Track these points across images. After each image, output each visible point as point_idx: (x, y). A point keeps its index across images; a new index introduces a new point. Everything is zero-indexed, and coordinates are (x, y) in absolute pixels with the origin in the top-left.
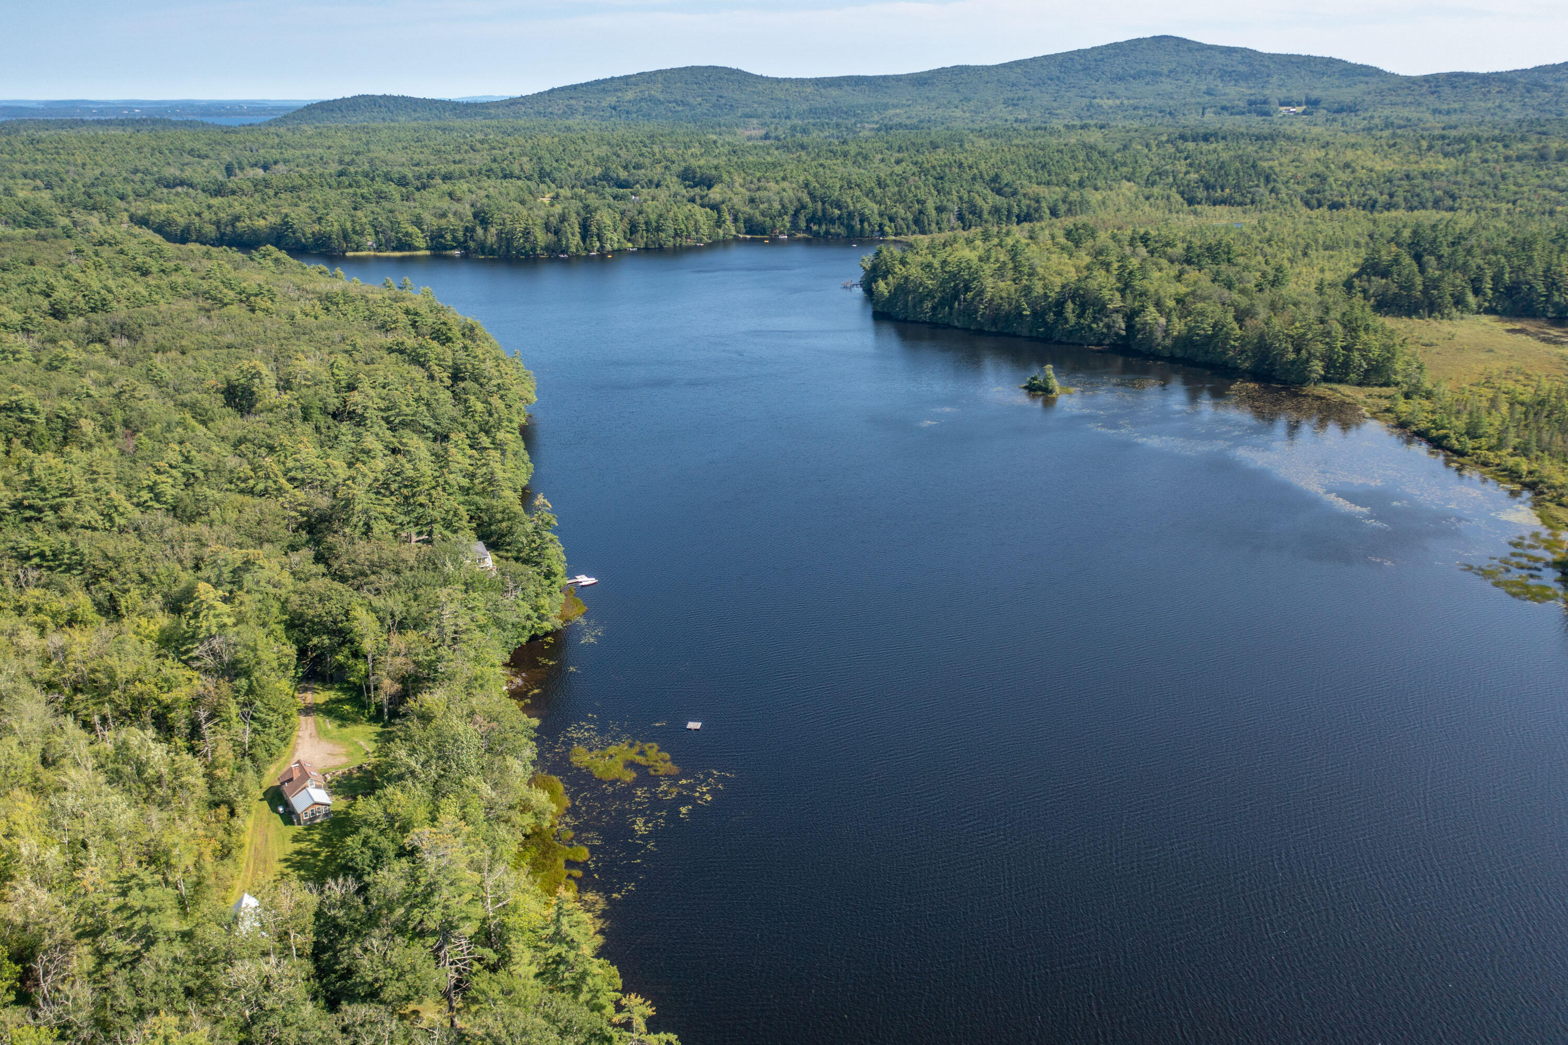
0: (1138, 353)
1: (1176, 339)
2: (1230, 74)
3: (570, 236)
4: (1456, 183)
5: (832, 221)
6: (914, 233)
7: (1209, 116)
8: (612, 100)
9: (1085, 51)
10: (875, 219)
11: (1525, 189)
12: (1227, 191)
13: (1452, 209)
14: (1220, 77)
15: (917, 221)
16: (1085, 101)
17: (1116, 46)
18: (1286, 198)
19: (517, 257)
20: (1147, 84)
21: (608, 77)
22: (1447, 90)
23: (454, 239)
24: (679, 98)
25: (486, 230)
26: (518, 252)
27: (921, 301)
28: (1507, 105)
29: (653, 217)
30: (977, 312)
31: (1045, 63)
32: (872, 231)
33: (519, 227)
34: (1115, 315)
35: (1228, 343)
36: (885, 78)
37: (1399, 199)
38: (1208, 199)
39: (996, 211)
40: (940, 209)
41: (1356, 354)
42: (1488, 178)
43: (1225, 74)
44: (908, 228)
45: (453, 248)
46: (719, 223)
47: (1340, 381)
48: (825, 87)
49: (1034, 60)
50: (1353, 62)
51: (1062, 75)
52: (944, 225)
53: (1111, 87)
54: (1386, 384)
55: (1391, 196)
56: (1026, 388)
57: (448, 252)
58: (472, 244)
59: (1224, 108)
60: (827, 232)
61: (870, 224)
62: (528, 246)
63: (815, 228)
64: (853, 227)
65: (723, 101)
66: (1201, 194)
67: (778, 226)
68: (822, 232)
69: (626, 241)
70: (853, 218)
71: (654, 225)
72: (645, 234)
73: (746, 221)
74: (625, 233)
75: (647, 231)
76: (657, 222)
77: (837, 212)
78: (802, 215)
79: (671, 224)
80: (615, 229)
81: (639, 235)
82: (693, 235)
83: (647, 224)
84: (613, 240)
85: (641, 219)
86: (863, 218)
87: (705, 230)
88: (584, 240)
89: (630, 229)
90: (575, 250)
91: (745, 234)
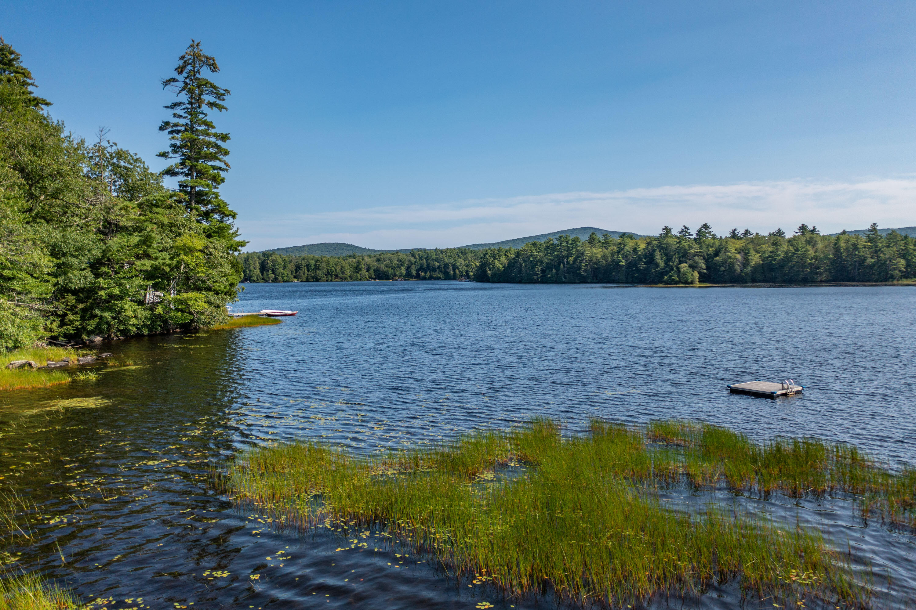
3: (252, 268)
5: (434, 270)
10: (463, 268)
27: (533, 267)
29: (312, 262)
30: (580, 268)
32: (462, 275)
34: (696, 258)
60: (431, 277)
61: (460, 271)
67: (397, 273)
68: (427, 277)
69: (292, 277)
70: (448, 268)
71: (313, 267)
72: (306, 272)
73: (375, 271)
74: (292, 271)
75: (308, 271)
76: (315, 265)
77: (437, 264)
78: (413, 267)
79: (324, 265)
80: (285, 268)
81: (302, 272)
82: (340, 275)
83: (308, 266)
84: (283, 274)
85: (304, 263)
86: (455, 268)
87: (348, 273)
88: (262, 273)
89: (296, 270)
90: (256, 279)
91: (375, 279)
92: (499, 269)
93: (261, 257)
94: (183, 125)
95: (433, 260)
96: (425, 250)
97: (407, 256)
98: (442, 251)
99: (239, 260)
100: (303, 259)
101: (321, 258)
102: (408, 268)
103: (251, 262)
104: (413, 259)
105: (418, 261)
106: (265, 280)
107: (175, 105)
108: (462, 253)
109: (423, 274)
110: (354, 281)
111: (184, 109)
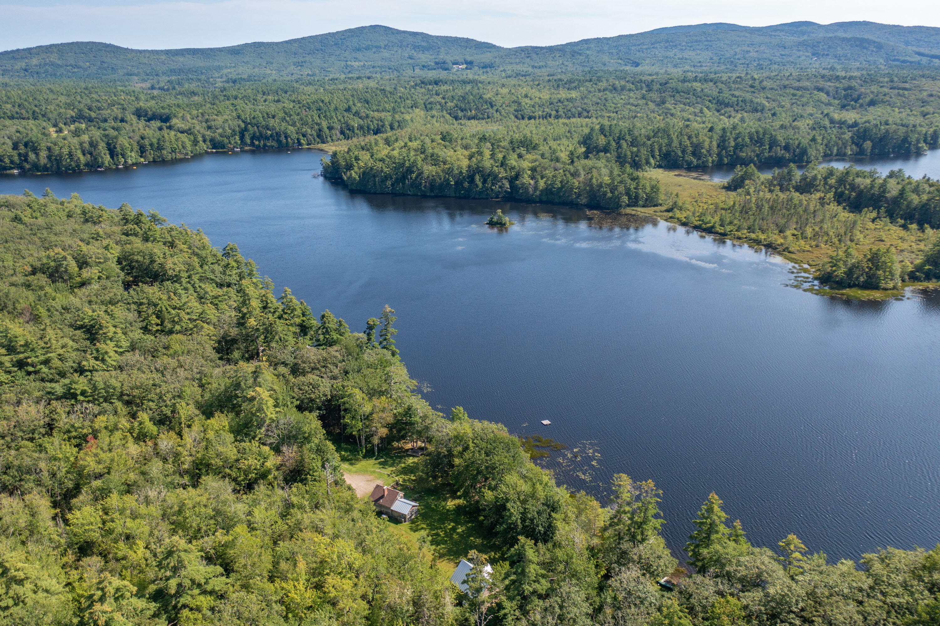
0: (521, 201)
1: (542, 191)
2: (418, 47)
3: (102, 156)
4: (585, 104)
5: (267, 138)
6: (318, 143)
7: (417, 71)
8: (22, 64)
9: (333, 33)
10: (294, 136)
11: (619, 105)
12: (473, 112)
13: (587, 117)
14: (414, 48)
15: (319, 136)
16: (343, 63)
17: (350, 30)
18: (505, 115)
19: (66, 172)
20: (375, 53)
21: (15, 49)
22: (534, 56)
23: (12, 162)
24: (73, 63)
25: (37, 155)
26: (66, 168)
27: (384, 181)
28: (566, 63)
29: (155, 141)
30: (421, 184)
31: (311, 40)
32: (294, 143)
33: (65, 151)
34: (503, 181)
35: (572, 191)
36: (211, 50)
37: (561, 113)
38: (465, 116)
39: (361, 128)
40: (330, 128)
41: (640, 191)
42: (599, 101)
43: (416, 47)
44: (314, 140)
45: (12, 168)
46: (195, 143)
47: (634, 206)
48: (173, 56)
49: (303, 39)
50: (479, 40)
51: (323, 48)
52: (334, 138)
53: (354, 55)
54: (655, 206)
55: (557, 111)
56: (487, 224)
57: (8, 172)
58: (27, 166)
59: (424, 66)
60: (265, 145)
61: (292, 139)
62: (73, 164)
63: (257, 143)
64: (281, 141)
65: (106, 65)
66: (460, 114)
68: (262, 145)
70: (280, 136)
73: (211, 141)
76: (158, 144)
77: (269, 132)
78: (246, 135)
79: (168, 144)
82: (183, 151)
86: (286, 136)
87: (189, 147)
91: (212, 149)
95: (264, 128)
102: (242, 137)
105: (250, 128)
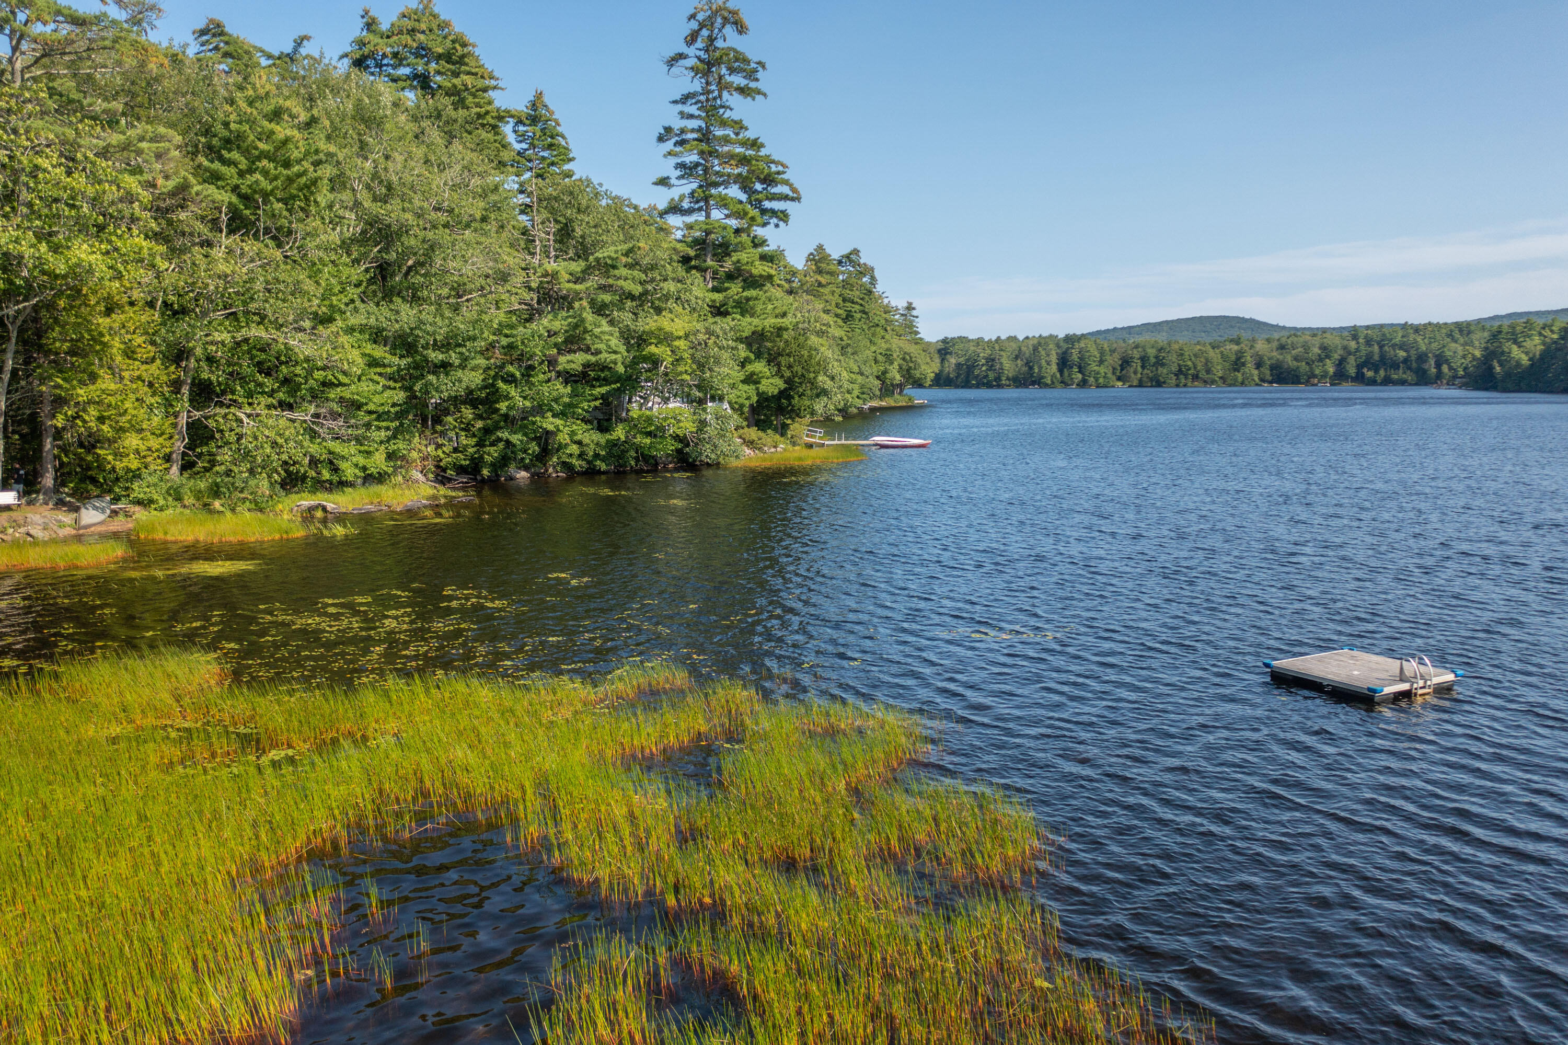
3: (1043, 363)
5: (1395, 366)
29: (1152, 352)
46: (1237, 366)
60: (1387, 377)
61: (1450, 368)
62: (991, 375)
67: (1317, 372)
68: (1379, 380)
69: (1114, 378)
70: (1426, 361)
71: (1153, 360)
72: (1139, 369)
73: (1272, 368)
74: (1114, 369)
75: (1143, 367)
76: (1156, 357)
77: (1402, 354)
78: (1352, 360)
79: (1174, 357)
80: (1101, 362)
81: (1132, 370)
82: (1203, 374)
83: (1144, 359)
84: (1098, 373)
85: (1136, 354)
86: (1440, 360)
87: (1218, 371)
88: (1061, 371)
89: (1121, 365)
90: (1049, 382)
91: (1271, 382)
92: (1518, 364)
93: (1062, 344)
94: (693, 131)
95: (1394, 346)
96: (1382, 326)
97: (1342, 338)
98: (1417, 329)
99: (1023, 349)
100: (1137, 347)
101: (1169, 344)
102: (1341, 362)
103: (1043, 353)
104: (1353, 345)
105: (1362, 347)
106: (1065, 384)
107: (685, 99)
108: (1461, 331)
109: (1370, 374)
110: (1230, 385)
111: (696, 103)
